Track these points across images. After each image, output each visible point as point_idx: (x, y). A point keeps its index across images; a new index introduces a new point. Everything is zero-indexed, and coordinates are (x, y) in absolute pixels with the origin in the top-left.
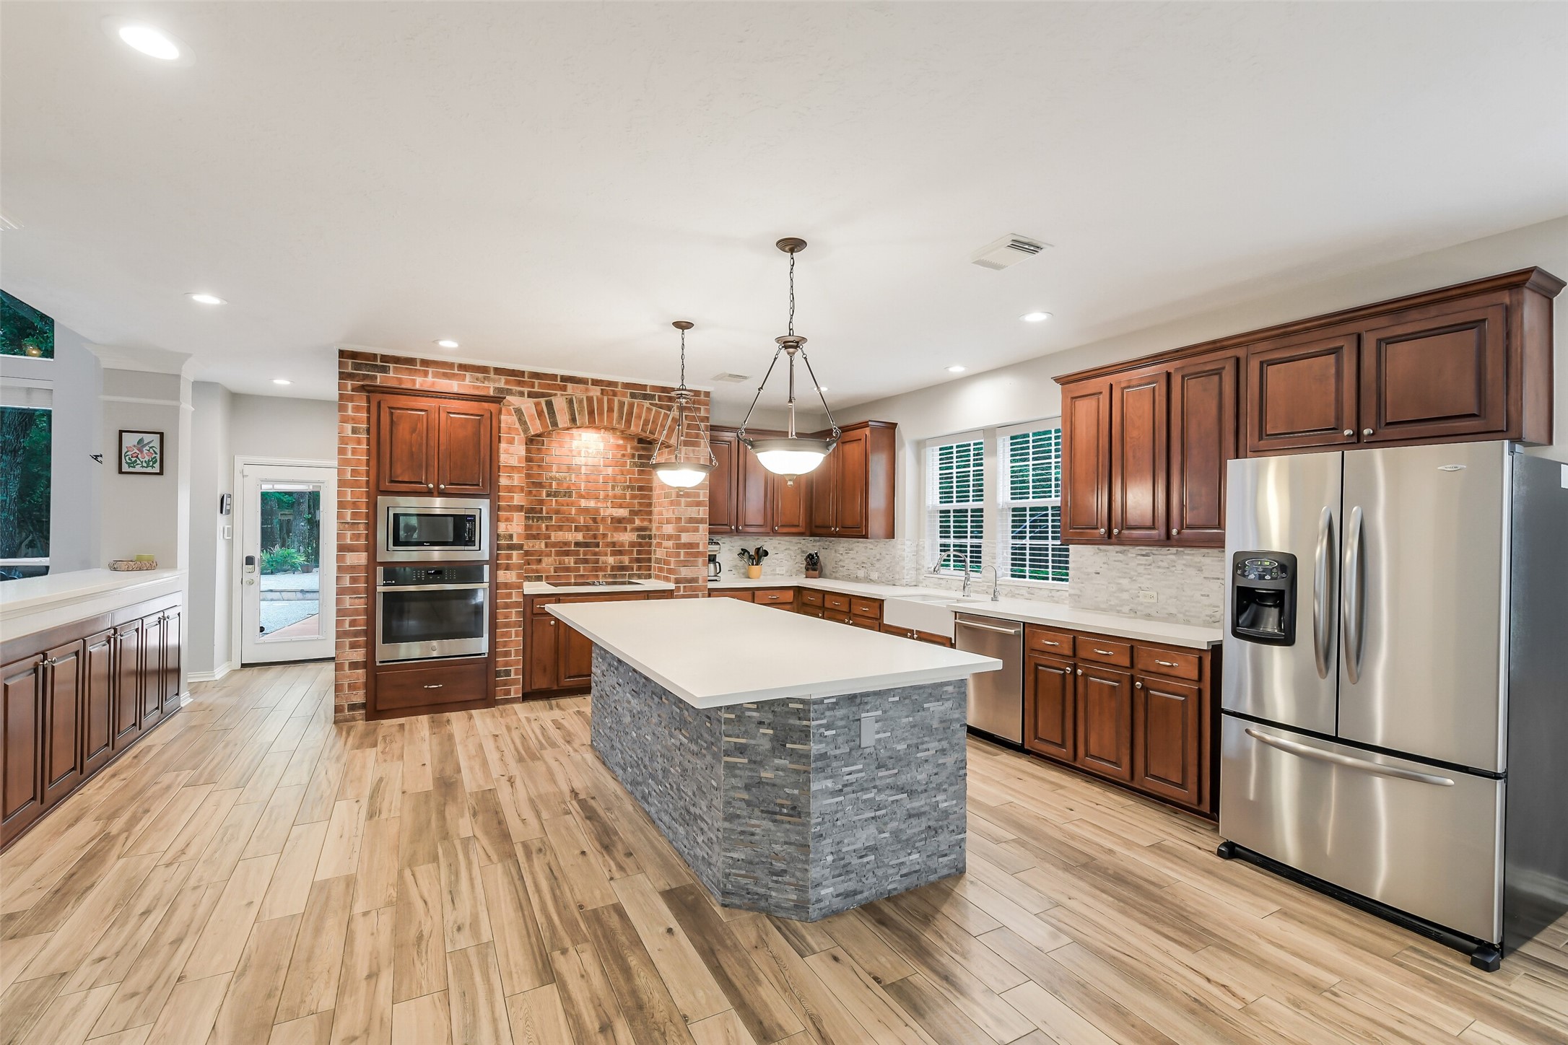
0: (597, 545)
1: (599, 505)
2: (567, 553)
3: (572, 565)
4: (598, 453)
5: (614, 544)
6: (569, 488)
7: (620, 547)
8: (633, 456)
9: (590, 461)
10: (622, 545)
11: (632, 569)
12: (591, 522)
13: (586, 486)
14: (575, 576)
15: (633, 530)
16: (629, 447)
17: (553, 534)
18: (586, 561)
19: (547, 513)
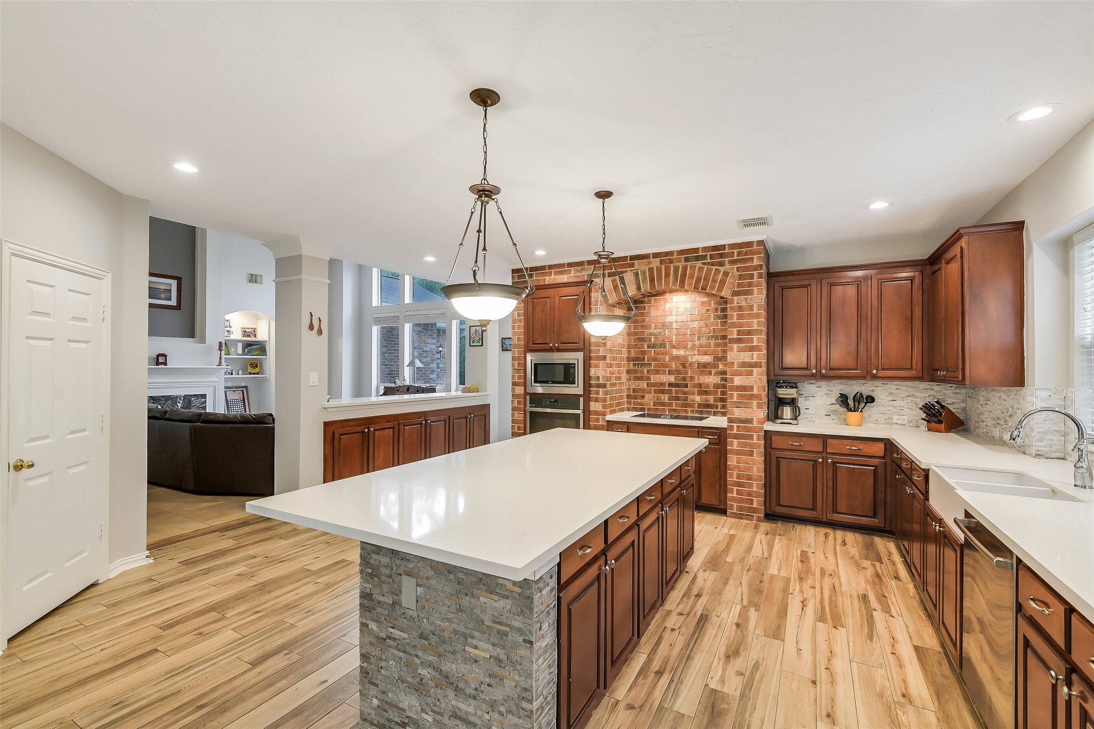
0: (686, 386)
1: (688, 353)
2: (663, 392)
3: (667, 400)
4: (686, 310)
5: (700, 385)
6: (663, 340)
7: (705, 388)
8: (716, 310)
9: (680, 318)
10: (707, 386)
11: (717, 407)
12: (681, 367)
13: (676, 338)
14: (669, 410)
15: (717, 374)
16: (713, 302)
17: (652, 377)
18: (677, 399)
19: (648, 361)
